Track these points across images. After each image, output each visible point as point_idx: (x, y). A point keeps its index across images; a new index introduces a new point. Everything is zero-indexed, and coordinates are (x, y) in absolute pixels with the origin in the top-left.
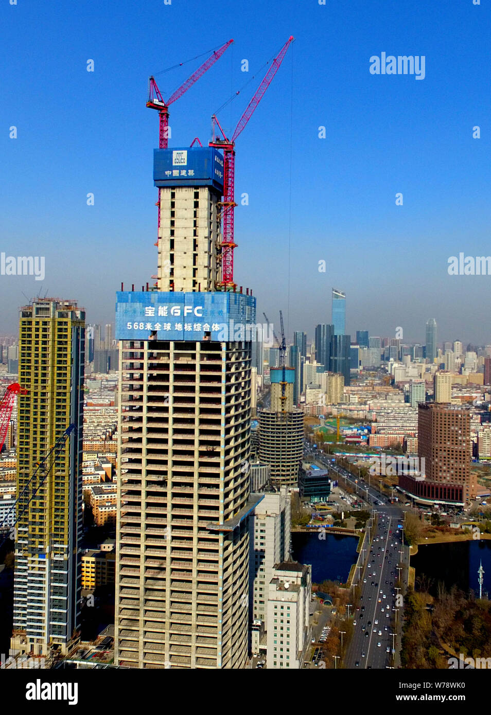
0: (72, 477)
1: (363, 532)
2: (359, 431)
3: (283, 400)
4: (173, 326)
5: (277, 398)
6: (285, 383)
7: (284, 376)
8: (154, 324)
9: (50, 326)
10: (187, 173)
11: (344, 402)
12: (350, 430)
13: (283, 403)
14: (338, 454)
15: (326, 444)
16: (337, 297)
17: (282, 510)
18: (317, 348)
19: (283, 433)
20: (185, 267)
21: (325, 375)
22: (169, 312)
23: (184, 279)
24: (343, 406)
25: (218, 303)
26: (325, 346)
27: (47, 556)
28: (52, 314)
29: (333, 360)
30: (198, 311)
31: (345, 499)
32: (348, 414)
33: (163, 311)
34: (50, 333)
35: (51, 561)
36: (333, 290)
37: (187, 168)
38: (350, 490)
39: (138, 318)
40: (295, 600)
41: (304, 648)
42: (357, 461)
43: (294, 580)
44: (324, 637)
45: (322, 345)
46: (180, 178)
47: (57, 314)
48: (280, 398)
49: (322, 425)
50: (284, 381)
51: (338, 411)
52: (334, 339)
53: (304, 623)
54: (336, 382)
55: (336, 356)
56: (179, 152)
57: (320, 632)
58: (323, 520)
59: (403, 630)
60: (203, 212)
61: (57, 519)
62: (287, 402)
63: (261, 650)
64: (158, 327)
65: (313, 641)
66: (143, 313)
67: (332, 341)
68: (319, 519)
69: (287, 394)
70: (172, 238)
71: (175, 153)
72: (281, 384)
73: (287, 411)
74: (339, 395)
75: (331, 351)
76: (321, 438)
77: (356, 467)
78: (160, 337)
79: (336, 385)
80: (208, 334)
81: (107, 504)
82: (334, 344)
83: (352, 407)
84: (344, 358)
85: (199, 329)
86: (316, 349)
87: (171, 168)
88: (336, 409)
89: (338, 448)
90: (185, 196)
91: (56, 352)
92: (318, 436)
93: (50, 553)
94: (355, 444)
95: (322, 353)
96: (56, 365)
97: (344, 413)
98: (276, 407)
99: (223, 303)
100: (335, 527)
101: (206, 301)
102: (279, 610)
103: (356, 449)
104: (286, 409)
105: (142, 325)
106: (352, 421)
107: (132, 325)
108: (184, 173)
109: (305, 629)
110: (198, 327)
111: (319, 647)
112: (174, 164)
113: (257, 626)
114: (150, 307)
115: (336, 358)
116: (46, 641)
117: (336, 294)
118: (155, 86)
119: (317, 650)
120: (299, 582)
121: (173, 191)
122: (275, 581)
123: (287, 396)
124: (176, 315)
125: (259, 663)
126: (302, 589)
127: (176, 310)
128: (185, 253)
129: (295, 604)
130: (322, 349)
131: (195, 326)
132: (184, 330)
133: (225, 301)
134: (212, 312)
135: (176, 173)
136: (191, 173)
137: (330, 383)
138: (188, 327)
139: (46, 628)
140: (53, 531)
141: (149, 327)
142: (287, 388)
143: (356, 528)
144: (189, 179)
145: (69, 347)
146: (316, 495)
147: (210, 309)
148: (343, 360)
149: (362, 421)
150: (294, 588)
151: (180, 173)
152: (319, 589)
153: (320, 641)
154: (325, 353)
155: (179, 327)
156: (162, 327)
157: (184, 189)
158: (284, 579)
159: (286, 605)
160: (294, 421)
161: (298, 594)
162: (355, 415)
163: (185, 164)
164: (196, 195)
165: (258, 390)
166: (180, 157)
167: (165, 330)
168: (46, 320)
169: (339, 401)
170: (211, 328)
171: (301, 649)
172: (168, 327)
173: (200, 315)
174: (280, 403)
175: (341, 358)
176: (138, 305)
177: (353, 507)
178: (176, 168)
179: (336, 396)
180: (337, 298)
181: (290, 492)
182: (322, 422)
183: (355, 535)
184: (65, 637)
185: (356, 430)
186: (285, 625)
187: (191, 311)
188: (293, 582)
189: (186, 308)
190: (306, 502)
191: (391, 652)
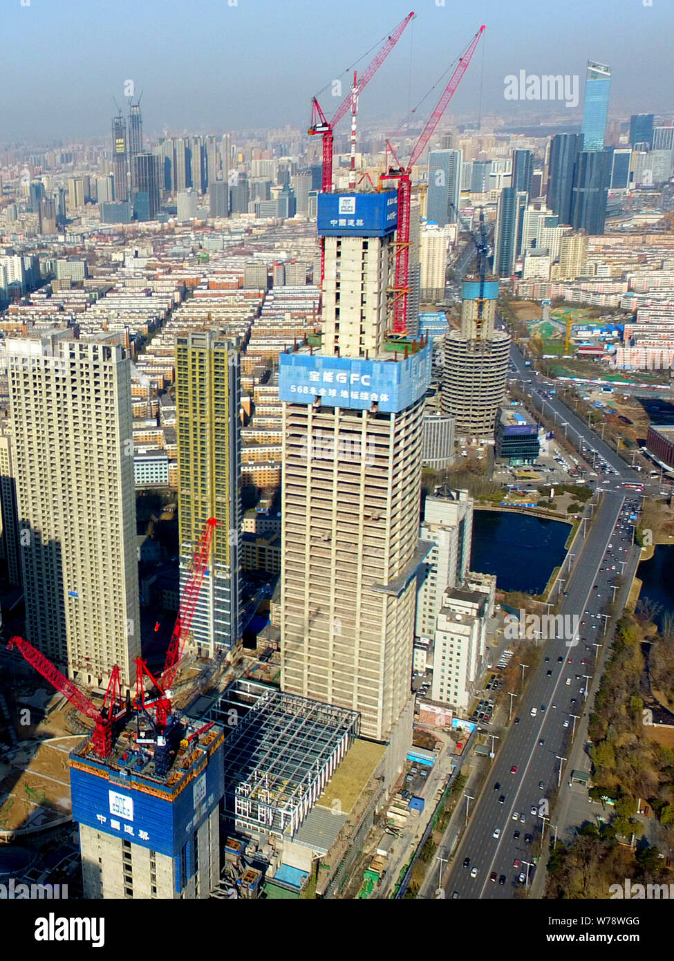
0: (232, 504)
1: (579, 519)
2: (605, 334)
3: (480, 322)
4: (338, 392)
5: (471, 321)
6: (484, 299)
7: (482, 291)
8: (318, 389)
9: (206, 357)
10: (355, 222)
11: (587, 275)
12: (590, 333)
13: (478, 327)
14: (562, 378)
15: (546, 359)
16: (595, 75)
17: (461, 518)
18: (552, 172)
19: (476, 367)
20: (351, 323)
21: (558, 231)
22: (334, 379)
23: (351, 335)
24: (584, 285)
25: (387, 373)
26: (565, 170)
27: (210, 574)
28: (207, 343)
29: (578, 195)
30: (365, 380)
31: (560, 463)
32: (591, 300)
33: (328, 376)
34: (206, 363)
35: (215, 578)
36: (589, 64)
37: (355, 217)
38: (570, 445)
39: (303, 381)
40: (468, 634)
41: (477, 677)
42: (590, 391)
43: (469, 610)
44: (503, 662)
45: (560, 167)
46: (347, 228)
47: (213, 345)
48: (475, 321)
49: (546, 319)
50: (481, 297)
51: (574, 294)
52: (581, 159)
53: (478, 650)
54: (576, 245)
55: (582, 186)
56: (346, 198)
57: (499, 656)
58: (523, 496)
59: (605, 666)
60: (372, 266)
61: (219, 541)
62: (485, 326)
63: (427, 669)
64: (322, 393)
65: (489, 667)
66: (307, 377)
67: (578, 161)
68: (518, 495)
69: (485, 315)
70: (338, 291)
71: (341, 199)
72: (477, 301)
73: (484, 337)
74: (578, 265)
75: (574, 176)
76: (540, 346)
77: (587, 405)
78: (324, 402)
79: (575, 251)
80: (376, 403)
81: (250, 463)
82: (580, 166)
83: (598, 287)
84: (597, 190)
85: (366, 398)
86: (549, 174)
87: (338, 217)
88: (572, 291)
89: (565, 367)
90: (352, 245)
91: (213, 383)
92: (535, 342)
93: (213, 572)
94: (593, 359)
95: (559, 181)
96: (214, 396)
97: (582, 298)
98: (469, 332)
99: (393, 373)
100: (540, 508)
101: (374, 370)
102: (448, 642)
103: (594, 369)
104: (483, 335)
105: (306, 389)
106: (594, 313)
107: (296, 388)
108: (351, 223)
109: (479, 658)
110: (365, 396)
111: (496, 674)
112: (340, 213)
113: (425, 644)
114: (314, 372)
115: (582, 190)
116: (212, 647)
117: (593, 72)
118: (318, 107)
119: (493, 677)
120: (474, 613)
121: (339, 240)
122: (445, 610)
123: (486, 318)
124: (341, 381)
125: (424, 683)
126: (477, 621)
127: (342, 376)
128: (352, 308)
129: (467, 638)
130: (560, 175)
131: (362, 394)
132: (350, 398)
133: (395, 373)
134: (381, 383)
135: (342, 222)
136: (360, 223)
137: (566, 247)
138: (354, 396)
139: (212, 636)
140: (215, 552)
141: (314, 391)
142: (486, 306)
143: (569, 512)
144: (356, 229)
145: (226, 379)
146: (517, 457)
147: (378, 379)
148: (594, 193)
149: (610, 311)
150: (468, 621)
151: (347, 222)
152: (505, 598)
153: (498, 667)
154: (564, 181)
155: (345, 394)
156: (327, 393)
157: (351, 239)
158: (456, 608)
159: (456, 638)
160: (493, 353)
161: (472, 628)
162: (602, 301)
163: (353, 213)
164: (365, 246)
165: (448, 250)
166: (347, 205)
167: (330, 396)
168: (202, 351)
169: (578, 275)
170: (379, 398)
171: (472, 679)
172: (333, 393)
173: (368, 384)
174: (475, 327)
175: (592, 190)
176: (302, 369)
177: (571, 476)
178: (343, 216)
179: (574, 266)
180: (596, 78)
181: (482, 445)
182: (546, 310)
183: (566, 521)
184: (228, 646)
185: (599, 331)
186: (455, 656)
187: (357, 379)
188: (467, 613)
189: (352, 375)
190: (503, 465)
191: (583, 694)
